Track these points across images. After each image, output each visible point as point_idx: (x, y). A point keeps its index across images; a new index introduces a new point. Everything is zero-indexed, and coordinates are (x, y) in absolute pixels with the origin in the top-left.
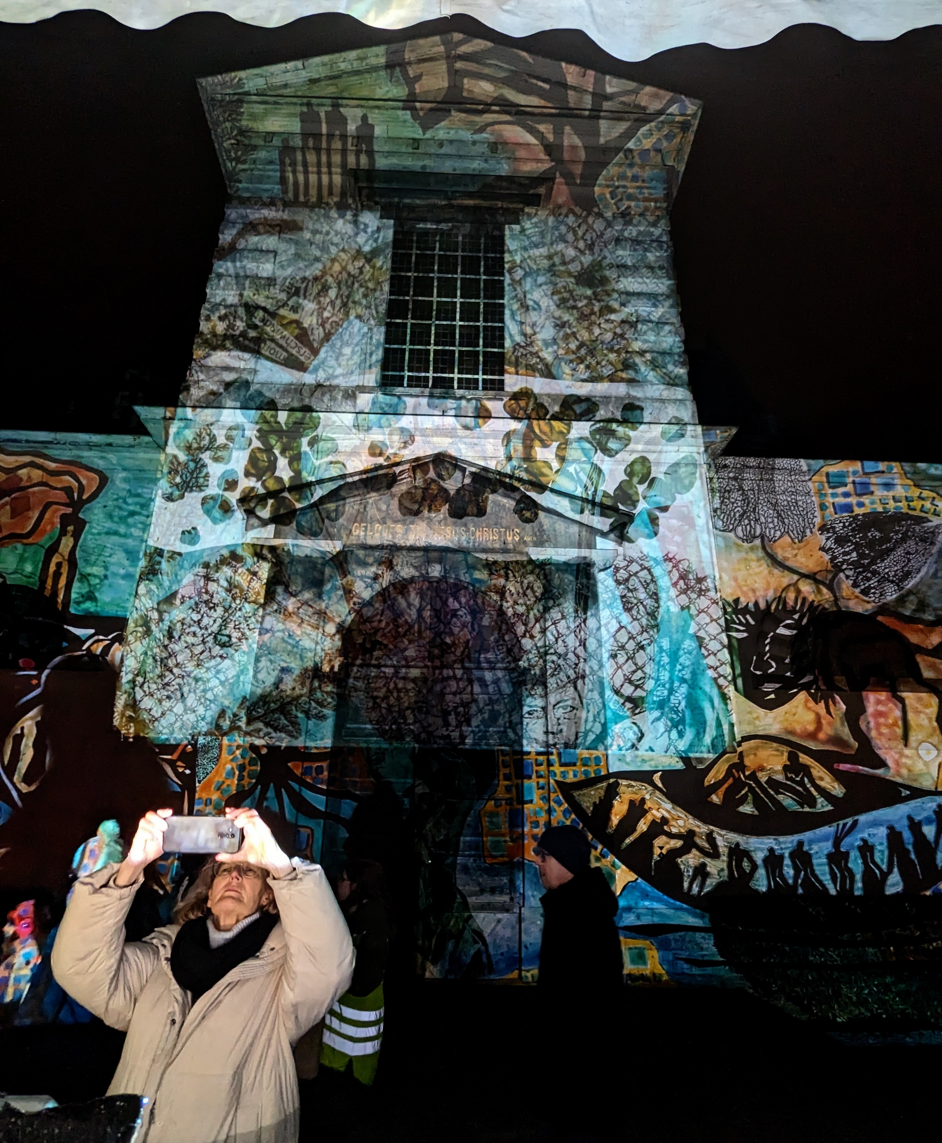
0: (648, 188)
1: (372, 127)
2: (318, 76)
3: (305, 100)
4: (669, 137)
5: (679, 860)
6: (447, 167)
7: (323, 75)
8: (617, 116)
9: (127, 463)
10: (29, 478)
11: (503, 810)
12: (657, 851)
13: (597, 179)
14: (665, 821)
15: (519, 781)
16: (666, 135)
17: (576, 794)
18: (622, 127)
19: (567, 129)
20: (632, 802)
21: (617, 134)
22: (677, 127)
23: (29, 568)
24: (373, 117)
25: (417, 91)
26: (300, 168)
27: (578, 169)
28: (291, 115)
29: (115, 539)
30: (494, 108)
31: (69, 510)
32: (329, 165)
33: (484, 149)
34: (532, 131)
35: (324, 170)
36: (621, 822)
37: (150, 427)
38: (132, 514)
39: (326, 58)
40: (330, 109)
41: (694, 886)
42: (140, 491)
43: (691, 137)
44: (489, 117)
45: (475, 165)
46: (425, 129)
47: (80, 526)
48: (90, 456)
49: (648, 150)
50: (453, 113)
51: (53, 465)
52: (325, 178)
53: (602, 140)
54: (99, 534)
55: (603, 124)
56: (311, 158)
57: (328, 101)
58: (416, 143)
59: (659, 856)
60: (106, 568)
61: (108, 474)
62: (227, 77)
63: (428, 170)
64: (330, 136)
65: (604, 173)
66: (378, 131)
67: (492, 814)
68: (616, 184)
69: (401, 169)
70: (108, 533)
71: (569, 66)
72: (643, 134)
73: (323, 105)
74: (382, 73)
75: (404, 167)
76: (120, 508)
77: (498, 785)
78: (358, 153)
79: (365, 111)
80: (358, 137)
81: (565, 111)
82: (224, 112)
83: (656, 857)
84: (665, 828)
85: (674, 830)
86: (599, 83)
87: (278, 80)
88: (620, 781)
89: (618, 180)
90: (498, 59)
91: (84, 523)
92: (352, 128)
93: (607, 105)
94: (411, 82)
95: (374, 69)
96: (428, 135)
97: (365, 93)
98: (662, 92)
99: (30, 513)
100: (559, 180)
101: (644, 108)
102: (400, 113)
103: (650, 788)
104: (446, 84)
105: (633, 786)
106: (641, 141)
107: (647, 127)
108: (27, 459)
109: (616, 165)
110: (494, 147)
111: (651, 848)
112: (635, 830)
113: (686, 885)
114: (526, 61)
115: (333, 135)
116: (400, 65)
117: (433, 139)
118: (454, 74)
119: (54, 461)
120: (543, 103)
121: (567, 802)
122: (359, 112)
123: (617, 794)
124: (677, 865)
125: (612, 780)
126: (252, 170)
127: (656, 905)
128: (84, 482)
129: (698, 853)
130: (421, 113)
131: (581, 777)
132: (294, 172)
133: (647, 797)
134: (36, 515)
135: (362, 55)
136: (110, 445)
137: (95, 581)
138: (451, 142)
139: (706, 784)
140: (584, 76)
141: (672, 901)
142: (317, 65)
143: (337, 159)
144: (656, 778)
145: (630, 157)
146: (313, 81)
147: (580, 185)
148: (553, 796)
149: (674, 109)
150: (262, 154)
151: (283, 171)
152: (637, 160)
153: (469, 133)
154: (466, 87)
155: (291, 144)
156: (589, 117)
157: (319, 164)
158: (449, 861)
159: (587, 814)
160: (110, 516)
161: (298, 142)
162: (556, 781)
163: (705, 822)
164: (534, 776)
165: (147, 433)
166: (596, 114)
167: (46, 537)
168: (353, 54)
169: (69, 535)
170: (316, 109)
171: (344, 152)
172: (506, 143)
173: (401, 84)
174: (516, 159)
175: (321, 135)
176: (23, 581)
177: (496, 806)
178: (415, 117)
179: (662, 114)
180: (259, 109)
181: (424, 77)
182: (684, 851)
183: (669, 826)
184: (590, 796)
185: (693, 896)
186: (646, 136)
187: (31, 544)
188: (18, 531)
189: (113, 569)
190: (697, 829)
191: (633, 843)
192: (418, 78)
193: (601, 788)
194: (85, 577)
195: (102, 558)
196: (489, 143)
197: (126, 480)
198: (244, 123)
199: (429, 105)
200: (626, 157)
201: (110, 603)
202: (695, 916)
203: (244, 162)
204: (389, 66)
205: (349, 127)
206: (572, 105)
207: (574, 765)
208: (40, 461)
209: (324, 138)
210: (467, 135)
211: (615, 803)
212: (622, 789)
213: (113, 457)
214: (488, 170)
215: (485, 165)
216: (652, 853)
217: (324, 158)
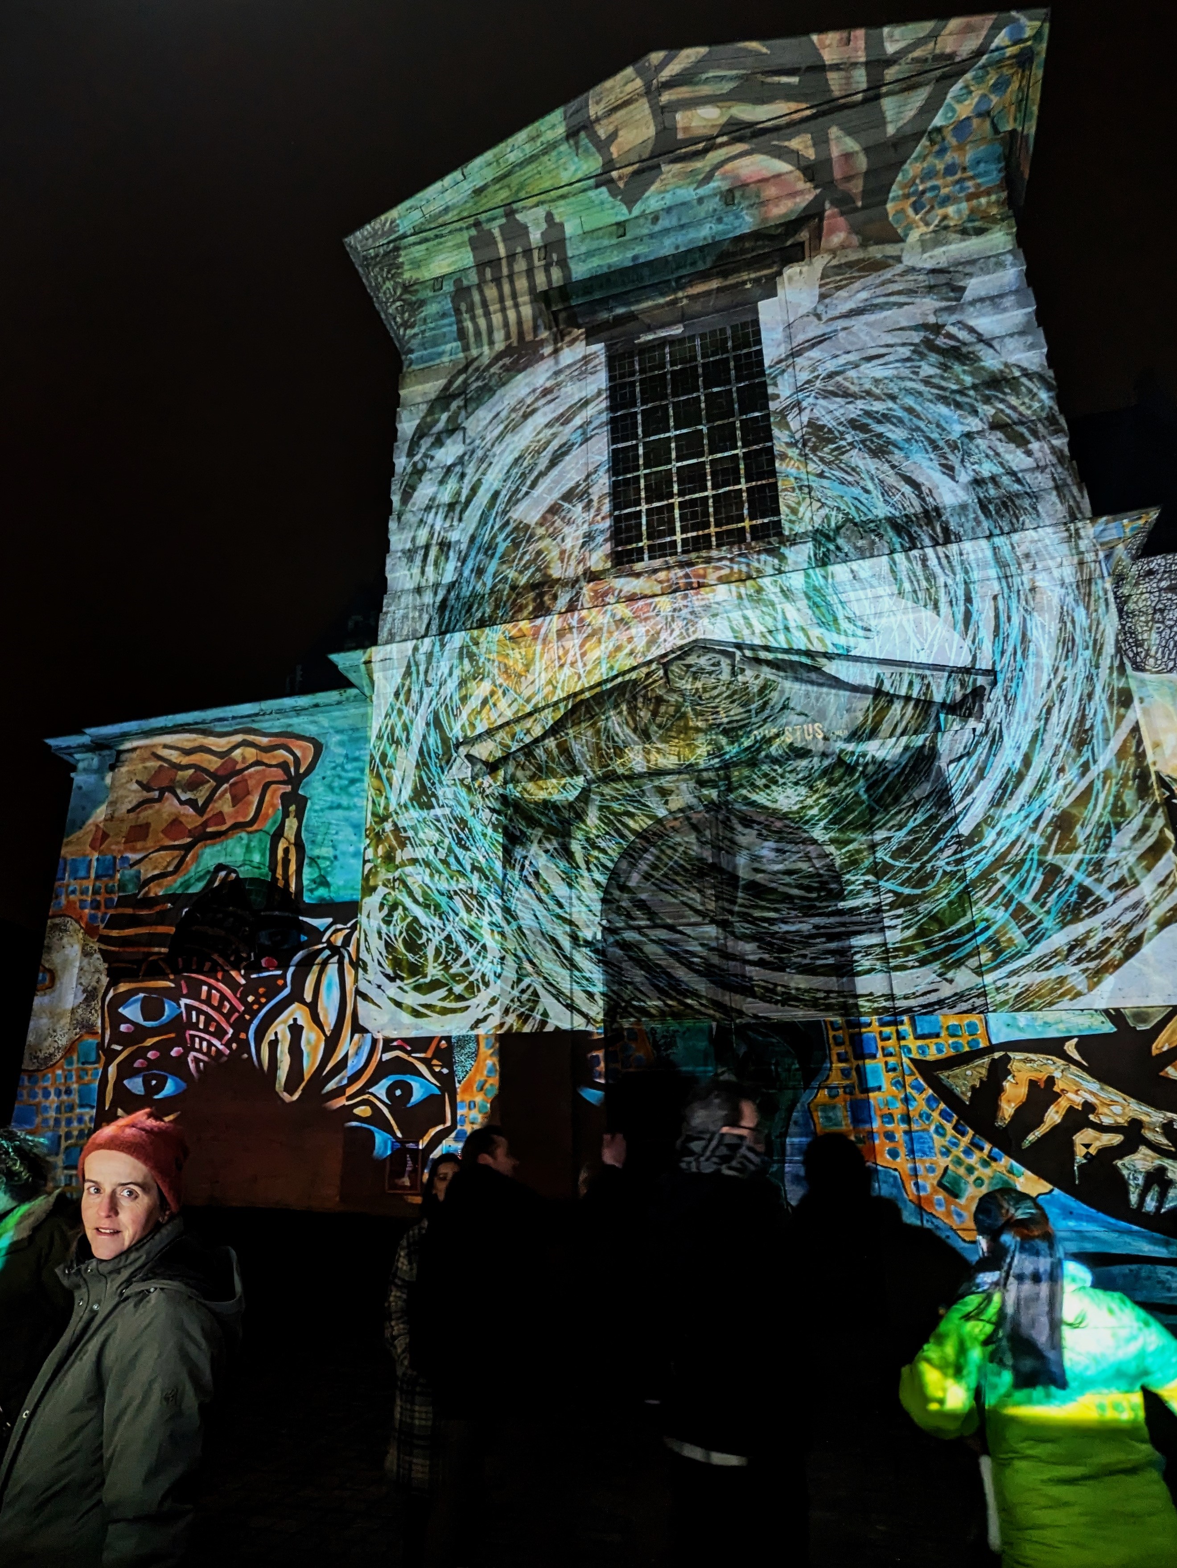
0: (972, 178)
1: (562, 225)
2: (482, 183)
3: (471, 221)
4: (999, 87)
5: (1119, 1163)
6: (667, 247)
7: (490, 179)
8: (908, 85)
9: (341, 724)
10: (244, 758)
11: (841, 1101)
12: (1080, 1152)
13: (889, 192)
14: (1089, 1107)
15: (860, 1062)
16: (994, 85)
17: (943, 1075)
18: (919, 97)
19: (834, 132)
20: (1033, 1084)
21: (912, 113)
22: (1011, 66)
23: (257, 858)
24: (560, 211)
25: (615, 156)
26: (479, 311)
27: (857, 187)
28: (459, 246)
29: (340, 813)
30: (720, 140)
31: (288, 788)
32: (514, 296)
33: (715, 203)
34: (781, 153)
35: (509, 303)
36: (1018, 1111)
37: (352, 677)
38: (353, 781)
39: (489, 155)
40: (504, 220)
41: (1148, 1199)
42: (357, 754)
43: (1038, 73)
44: (714, 157)
45: (705, 232)
46: (630, 203)
47: (302, 803)
48: (302, 724)
49: (968, 118)
50: (665, 168)
51: (264, 741)
52: (512, 315)
53: (891, 130)
54: (322, 810)
55: (888, 105)
56: (491, 292)
57: (501, 210)
58: (621, 226)
59: (1085, 1157)
60: (334, 847)
61: (322, 741)
62: (376, 224)
63: (641, 260)
64: (511, 257)
65: (900, 178)
66: (570, 229)
67: (825, 1107)
68: (921, 188)
69: (606, 270)
70: (331, 808)
71: (823, 36)
72: (953, 98)
73: (494, 219)
74: (564, 147)
75: (609, 266)
76: (340, 777)
77: (831, 1069)
78: (547, 269)
79: (546, 207)
80: (545, 246)
81: (826, 107)
82: (382, 269)
83: (1079, 1159)
84: (1092, 1117)
85: (1107, 1121)
86: (874, 44)
87: (435, 207)
88: (1011, 1054)
89: (922, 182)
90: (719, 67)
91: (305, 799)
92: (535, 237)
93: (891, 74)
94: (603, 146)
95: (552, 146)
96: (636, 211)
97: (547, 185)
98: (975, 20)
99: (250, 797)
100: (830, 210)
101: (951, 56)
102: (592, 194)
103: (1060, 1062)
104: (651, 131)
105: (1031, 1061)
106: (953, 110)
107: (960, 84)
108: (239, 738)
109: (916, 159)
110: (728, 197)
111: (1071, 1146)
112: (1041, 1121)
113: (1134, 1198)
114: (759, 54)
115: (515, 255)
116: (584, 127)
117: (643, 215)
118: (662, 112)
119: (265, 735)
120: (793, 106)
121: (930, 1086)
122: (541, 212)
123: (1009, 1072)
124: (1116, 1170)
125: (997, 1055)
126: (423, 332)
127: (1085, 1226)
128: (299, 754)
129: (1149, 1152)
130: (621, 184)
131: (950, 1052)
132: (473, 318)
133: (1057, 1074)
134: (256, 799)
135: (534, 134)
136: (316, 705)
137: (324, 864)
138: (669, 210)
139: (1155, 1052)
140: (849, 41)
141: (1112, 1221)
142: (481, 168)
143: (522, 284)
144: (1070, 1048)
145: (939, 138)
146: (478, 192)
147: (864, 208)
148: (909, 1080)
149: (1001, 38)
150: (432, 309)
151: (459, 322)
152: (952, 141)
153: (691, 188)
154: (680, 125)
155: (465, 283)
156: (865, 101)
157: (502, 299)
158: (775, 1167)
159: (963, 1102)
160: (331, 788)
161: (473, 278)
162: (912, 1060)
163: (1158, 1106)
164: (880, 1054)
165: (351, 685)
166: (873, 94)
167: (270, 821)
168: (522, 136)
169: (292, 815)
170: (486, 226)
171: (530, 273)
172: (745, 185)
173: (593, 155)
174: (763, 204)
175: (500, 259)
176: (256, 873)
177: (832, 1097)
178: (613, 194)
179: (983, 54)
180: (418, 252)
181: (621, 133)
182: (1128, 1148)
183: (1097, 1115)
184: (965, 1077)
185: (1147, 1214)
186: (959, 99)
187: (257, 831)
188: (241, 820)
189: (342, 847)
190: (1145, 1118)
191: (1040, 1140)
192: (613, 136)
193: (981, 1066)
194: (313, 860)
195: (329, 837)
196: (721, 193)
197: (341, 744)
198: (407, 276)
199: (630, 169)
200: (933, 142)
201: (345, 887)
202: (1154, 1242)
203: (412, 326)
204: (572, 134)
205: (532, 237)
206: (837, 94)
207: (937, 1036)
208: (251, 738)
209: (504, 262)
210: (689, 193)
211: (1006, 1084)
212: (1014, 1066)
213: (323, 720)
214: (725, 232)
215: (721, 227)
216: (1073, 1154)
217: (506, 288)
